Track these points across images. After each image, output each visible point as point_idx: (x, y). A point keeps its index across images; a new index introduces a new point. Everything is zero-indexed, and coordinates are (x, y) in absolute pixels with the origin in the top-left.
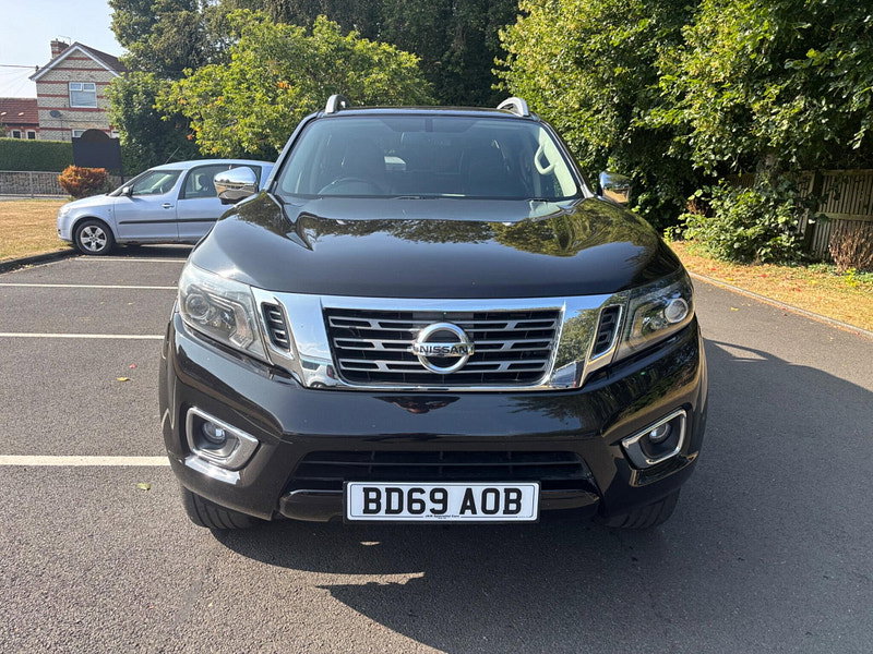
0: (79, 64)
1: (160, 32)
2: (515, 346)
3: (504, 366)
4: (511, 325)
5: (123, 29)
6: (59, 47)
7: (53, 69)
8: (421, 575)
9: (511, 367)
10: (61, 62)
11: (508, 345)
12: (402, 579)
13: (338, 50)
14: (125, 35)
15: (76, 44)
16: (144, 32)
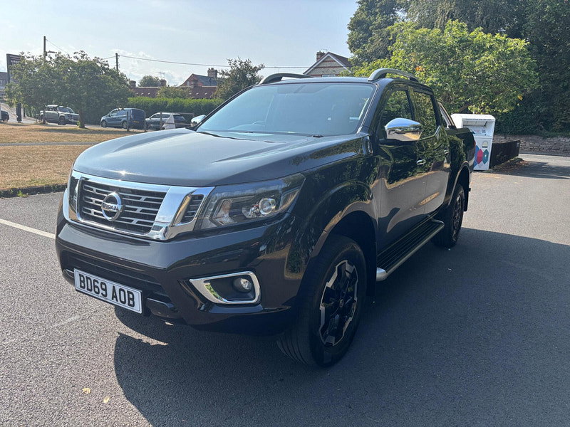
0: (328, 64)
1: (372, 41)
2: (143, 211)
3: (135, 221)
4: (143, 199)
5: (353, 42)
6: (320, 55)
7: (315, 68)
8: (166, 344)
9: (138, 222)
10: (320, 64)
11: (139, 209)
12: (154, 342)
13: (461, 41)
14: (353, 45)
15: (329, 53)
16: (365, 42)
